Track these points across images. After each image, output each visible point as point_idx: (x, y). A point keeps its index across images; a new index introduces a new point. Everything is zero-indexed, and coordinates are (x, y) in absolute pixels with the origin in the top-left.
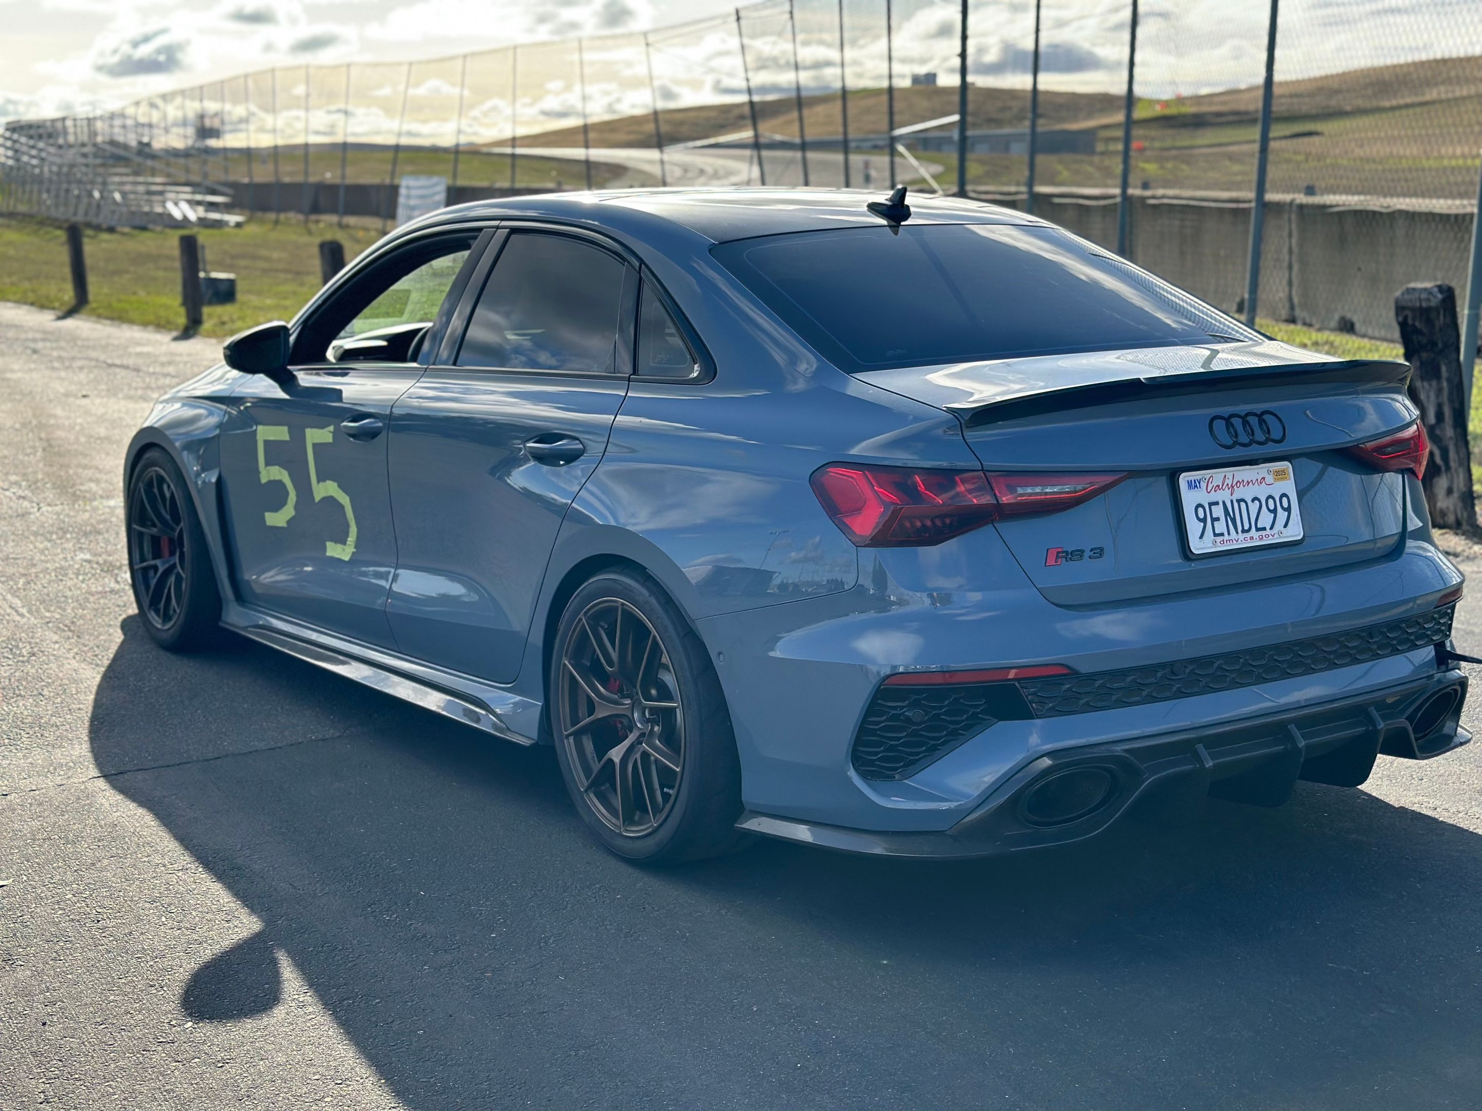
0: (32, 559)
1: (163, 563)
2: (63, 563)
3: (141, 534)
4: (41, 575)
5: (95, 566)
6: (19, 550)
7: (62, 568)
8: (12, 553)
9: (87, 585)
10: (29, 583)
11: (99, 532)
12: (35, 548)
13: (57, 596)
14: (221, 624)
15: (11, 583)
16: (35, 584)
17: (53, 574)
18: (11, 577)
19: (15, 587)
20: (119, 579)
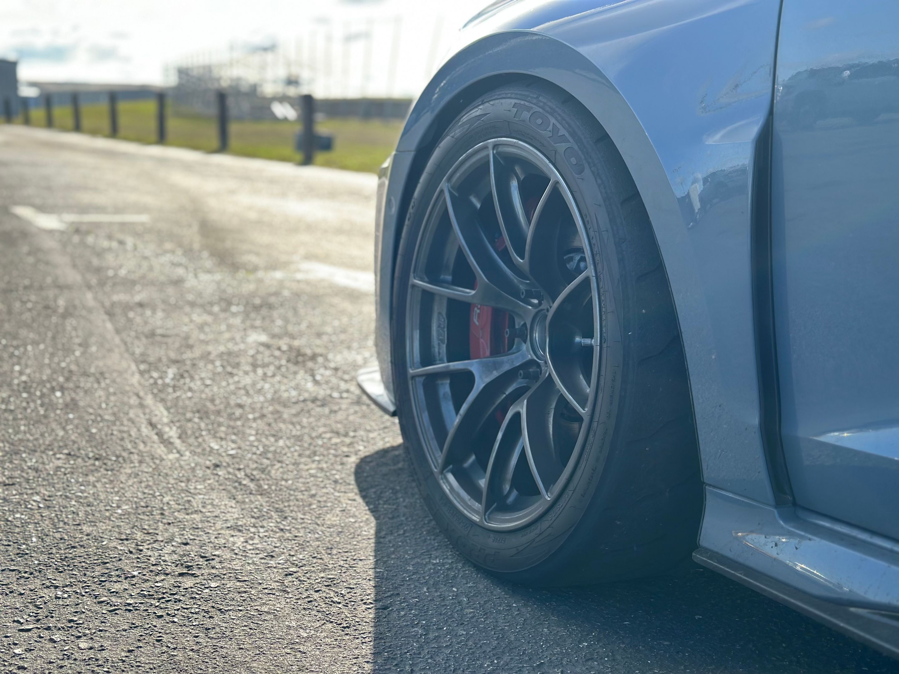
0: (187, 338)
1: (488, 368)
2: (230, 345)
3: (428, 297)
4: (201, 364)
5: (277, 353)
6: (170, 324)
7: (230, 353)
8: (161, 327)
9: (273, 385)
10: (182, 376)
11: (271, 307)
12: (191, 321)
13: (228, 405)
14: (697, 557)
15: (155, 375)
16: (192, 378)
17: (218, 363)
18: (154, 365)
19: (160, 382)
20: (318, 378)
